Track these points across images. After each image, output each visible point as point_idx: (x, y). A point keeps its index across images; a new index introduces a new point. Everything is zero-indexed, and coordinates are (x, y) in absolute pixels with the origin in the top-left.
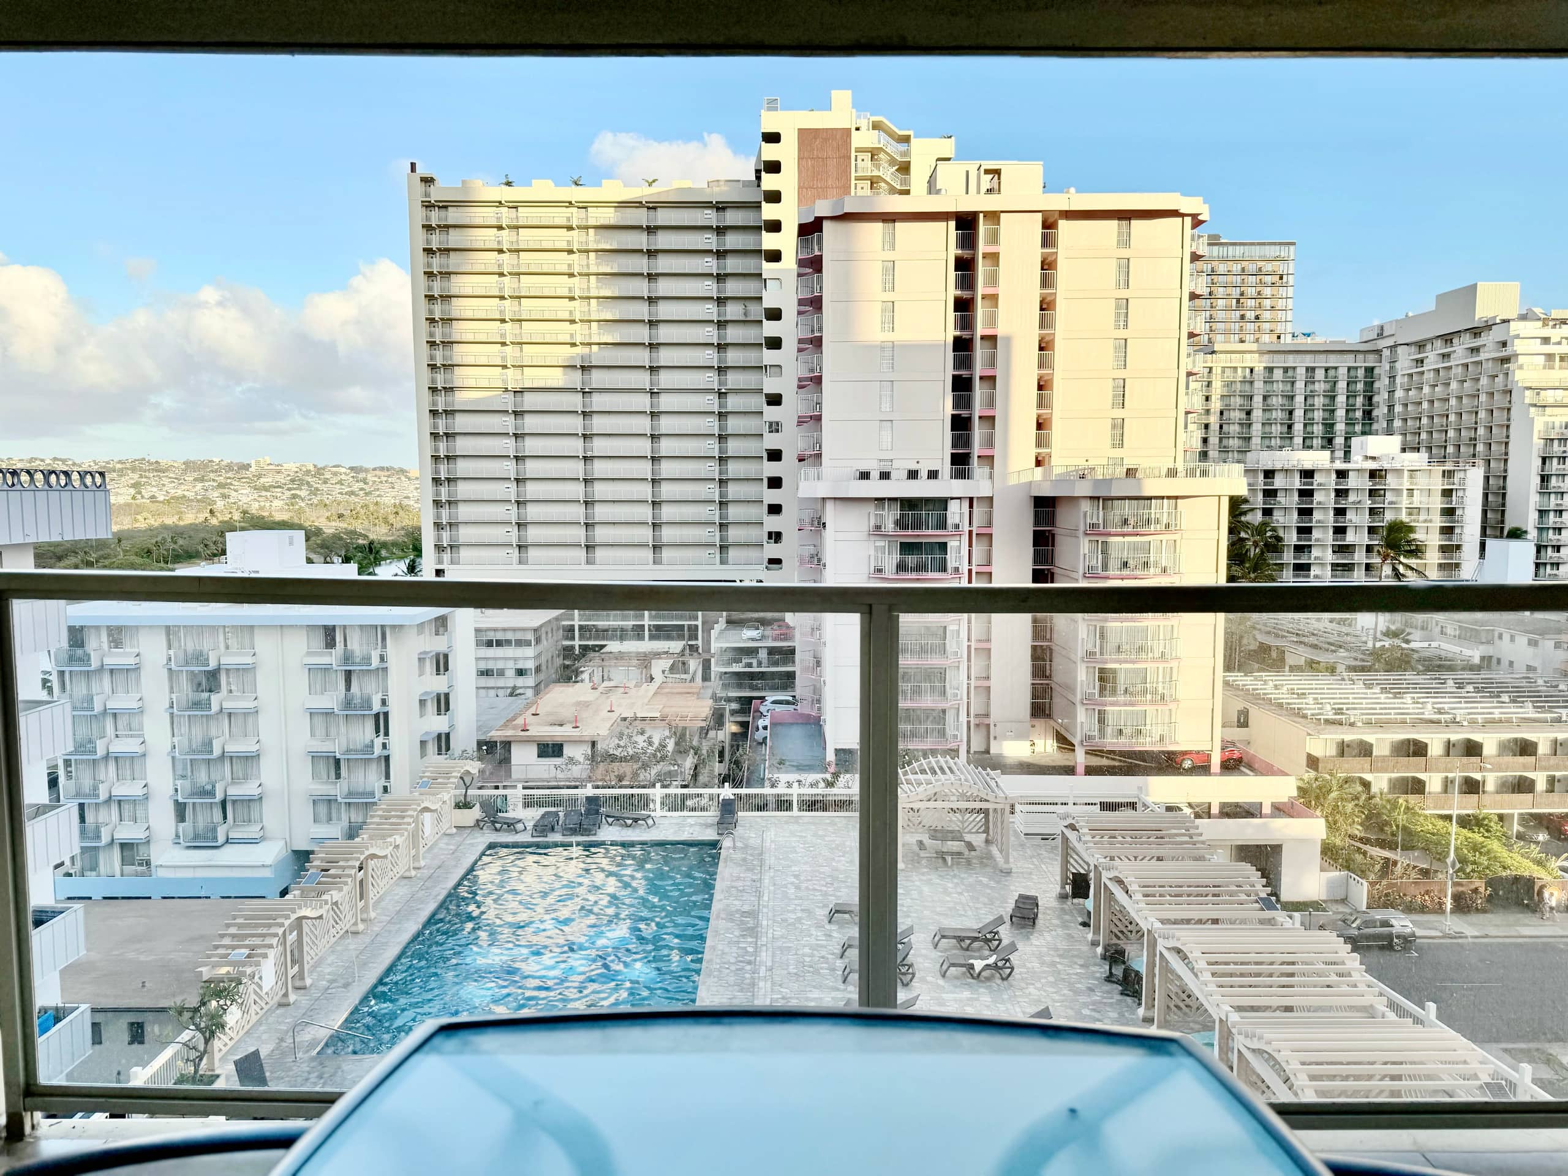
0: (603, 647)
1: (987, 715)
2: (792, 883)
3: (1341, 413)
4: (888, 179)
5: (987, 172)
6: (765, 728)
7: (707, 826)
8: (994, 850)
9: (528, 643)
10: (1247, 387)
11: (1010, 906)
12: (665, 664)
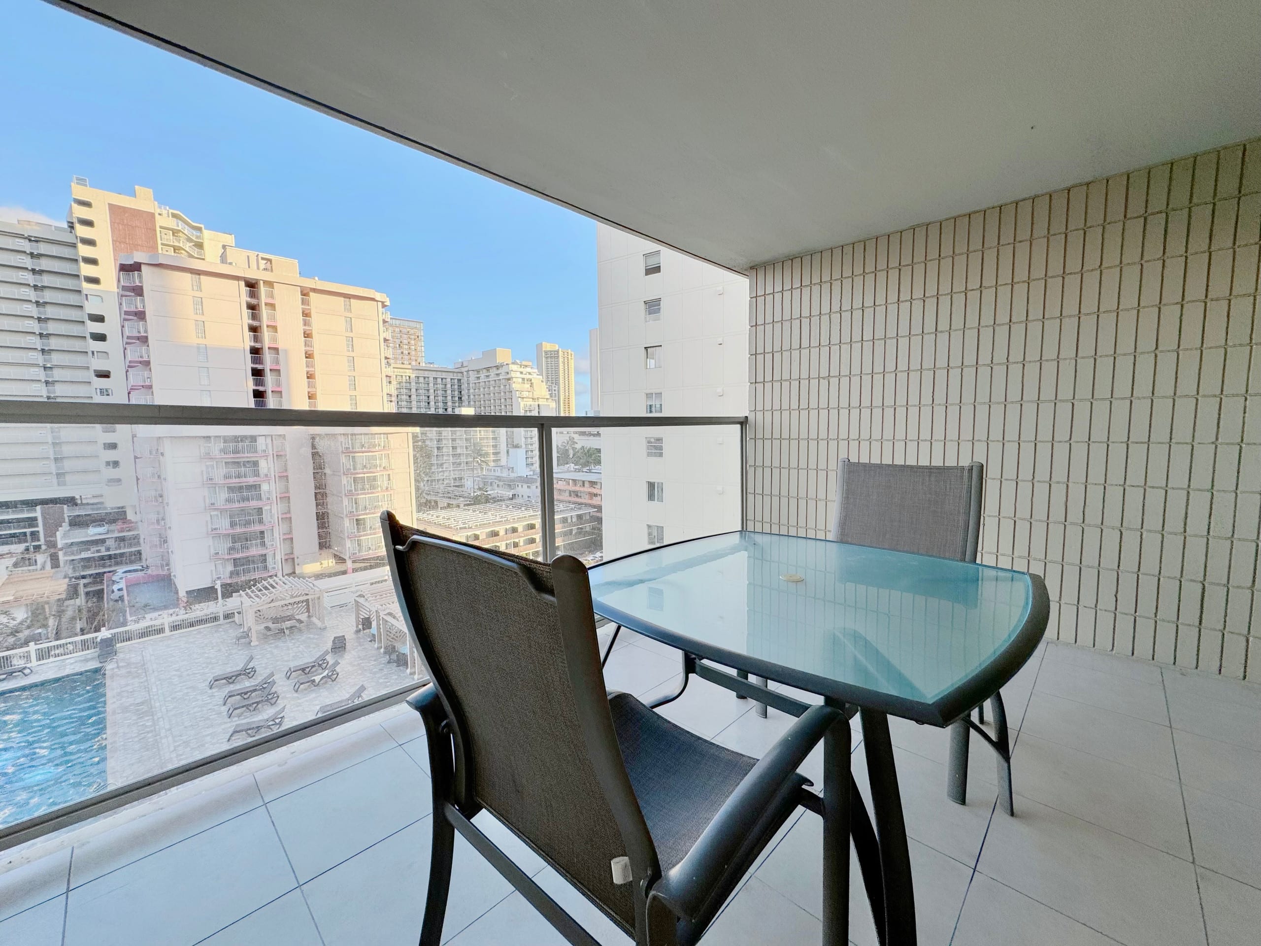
1: (292, 553)
3: (449, 398)
4: (187, 249)
5: (263, 259)
6: (120, 590)
10: (408, 385)
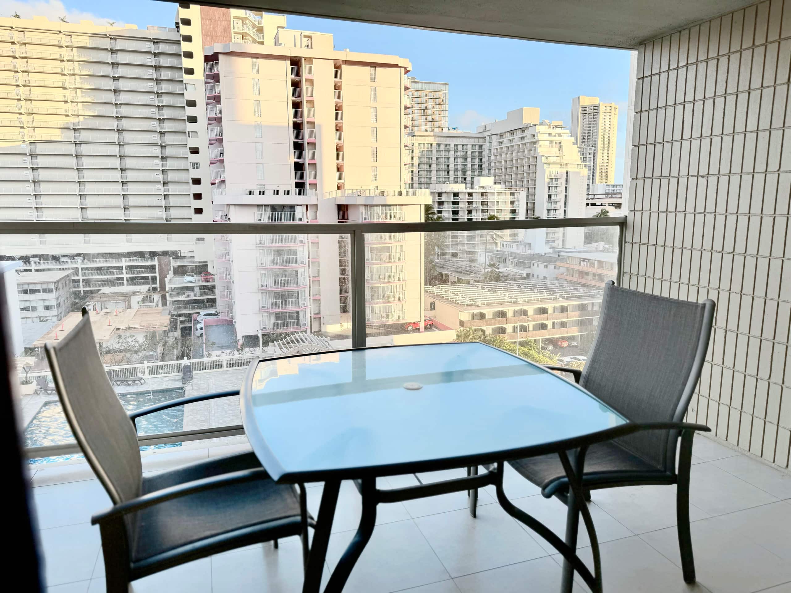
0: (99, 290)
1: (319, 313)
4: (252, 35)
5: (305, 36)
6: (201, 329)
7: (176, 381)
9: (51, 291)
10: (429, 153)
12: (139, 298)
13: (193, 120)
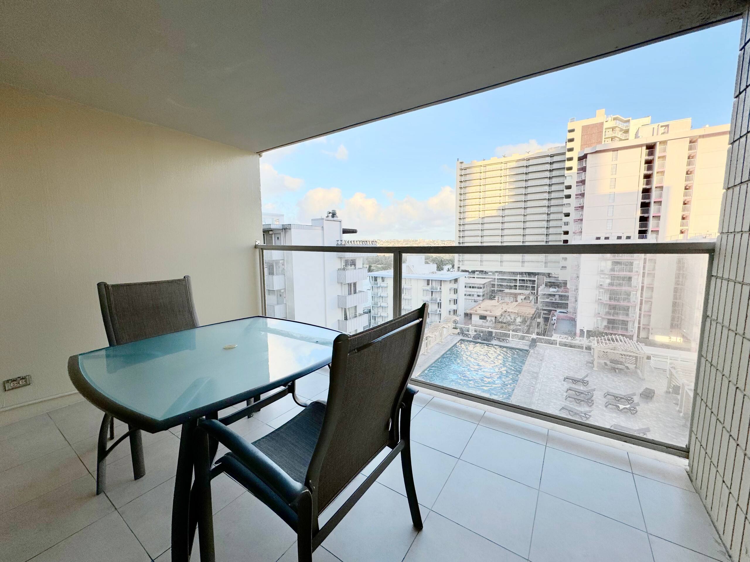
0: (503, 291)
2: (553, 367)
4: (619, 136)
5: (662, 126)
6: (555, 320)
7: (526, 345)
8: (639, 371)
9: (481, 288)
11: (641, 391)
12: (523, 297)
13: (568, 197)
